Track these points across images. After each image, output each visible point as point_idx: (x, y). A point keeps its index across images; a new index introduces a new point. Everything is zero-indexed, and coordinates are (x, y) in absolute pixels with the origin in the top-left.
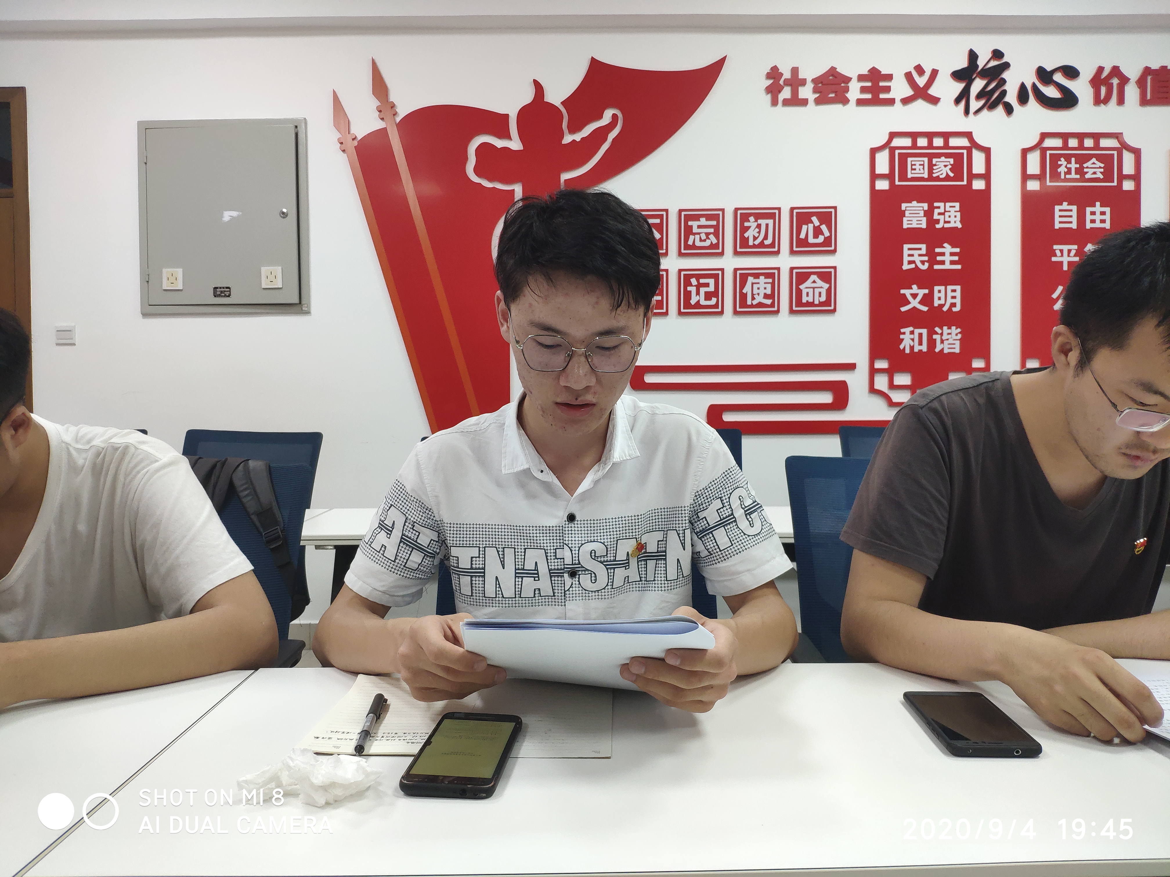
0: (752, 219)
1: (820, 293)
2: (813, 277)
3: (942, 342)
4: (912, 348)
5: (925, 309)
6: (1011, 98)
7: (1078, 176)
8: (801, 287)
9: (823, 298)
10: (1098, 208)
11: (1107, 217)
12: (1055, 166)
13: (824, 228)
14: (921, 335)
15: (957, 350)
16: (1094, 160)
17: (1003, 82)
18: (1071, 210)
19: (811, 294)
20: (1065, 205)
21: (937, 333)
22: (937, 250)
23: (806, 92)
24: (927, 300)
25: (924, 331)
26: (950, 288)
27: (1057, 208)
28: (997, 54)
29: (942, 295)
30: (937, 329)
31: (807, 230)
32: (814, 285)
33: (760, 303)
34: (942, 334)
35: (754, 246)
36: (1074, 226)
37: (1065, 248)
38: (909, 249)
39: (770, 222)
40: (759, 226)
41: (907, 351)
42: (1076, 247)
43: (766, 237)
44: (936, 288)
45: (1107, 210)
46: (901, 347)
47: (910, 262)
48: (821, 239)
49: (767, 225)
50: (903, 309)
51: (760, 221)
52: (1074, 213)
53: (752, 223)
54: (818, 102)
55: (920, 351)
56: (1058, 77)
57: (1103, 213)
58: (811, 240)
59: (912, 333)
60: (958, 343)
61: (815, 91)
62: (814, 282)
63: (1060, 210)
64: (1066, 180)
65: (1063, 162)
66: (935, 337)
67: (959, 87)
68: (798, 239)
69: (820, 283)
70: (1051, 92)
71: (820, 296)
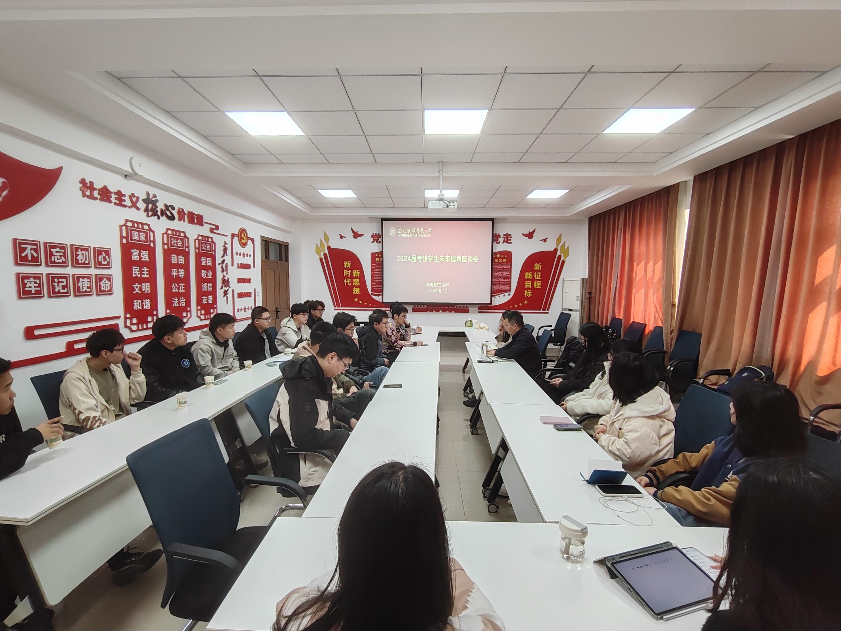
0: (79, 250)
1: (108, 286)
2: (105, 279)
3: (146, 305)
4: (137, 308)
5: (140, 292)
6: (159, 213)
7: (176, 245)
8: (101, 283)
9: (109, 289)
10: (181, 257)
11: (183, 260)
12: (171, 241)
13: (107, 257)
14: (139, 302)
15: (150, 308)
16: (180, 240)
17: (157, 207)
18: (175, 257)
19: (104, 287)
20: (174, 255)
21: (144, 302)
22: (143, 269)
23: (96, 194)
24: (140, 289)
25: (140, 301)
26: (147, 284)
27: (172, 256)
28: (154, 196)
29: (145, 287)
30: (144, 300)
31: (101, 257)
32: (105, 283)
33: (86, 291)
34: (145, 302)
35: (81, 264)
36: (176, 262)
37: (175, 270)
38: (135, 269)
39: (87, 253)
40: (83, 254)
41: (136, 309)
42: (176, 270)
43: (86, 260)
44: (143, 284)
45: (183, 257)
46: (134, 308)
47: (135, 274)
48: (106, 262)
49: (86, 254)
50: (134, 293)
51: (83, 252)
52: (176, 258)
53: (79, 252)
54: (102, 200)
55: (140, 309)
56: (170, 209)
57: (182, 259)
58: (103, 263)
59: (137, 302)
60: (150, 305)
61: (99, 194)
62: (105, 281)
63: (173, 257)
64: (174, 246)
65: (173, 240)
66: (144, 303)
67: (145, 205)
68: (98, 262)
69: (107, 282)
70: (169, 214)
71: (108, 288)
